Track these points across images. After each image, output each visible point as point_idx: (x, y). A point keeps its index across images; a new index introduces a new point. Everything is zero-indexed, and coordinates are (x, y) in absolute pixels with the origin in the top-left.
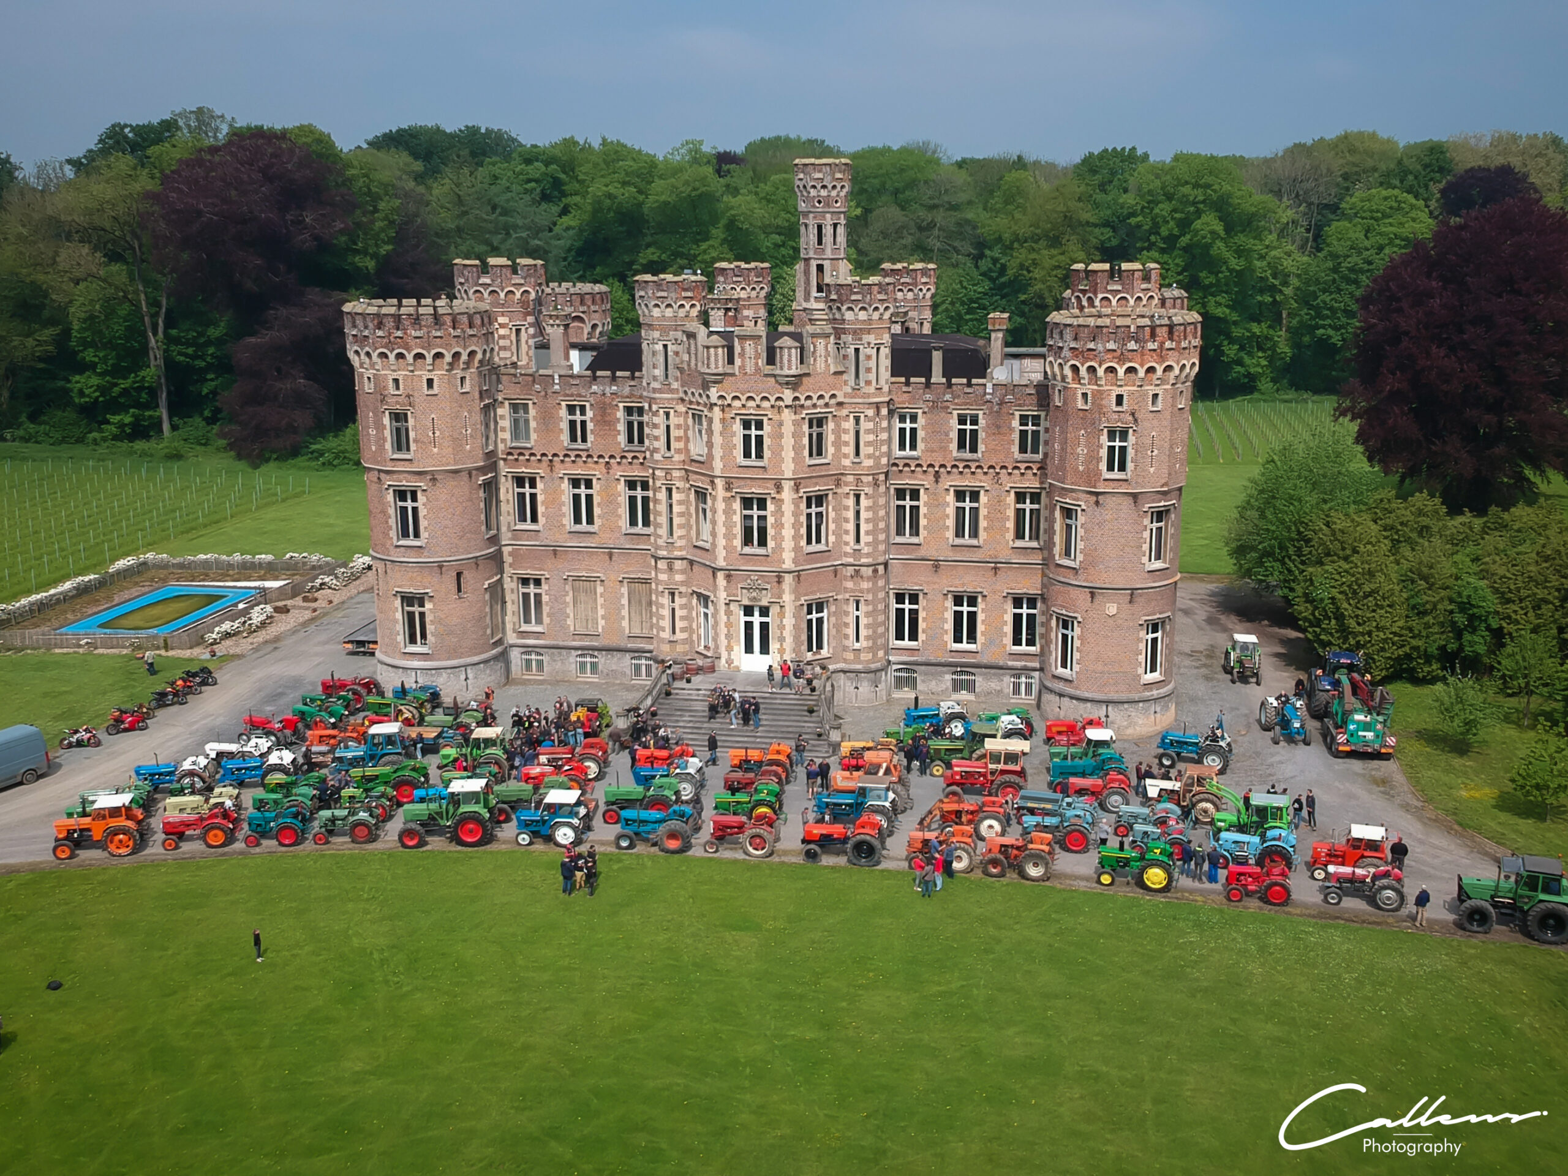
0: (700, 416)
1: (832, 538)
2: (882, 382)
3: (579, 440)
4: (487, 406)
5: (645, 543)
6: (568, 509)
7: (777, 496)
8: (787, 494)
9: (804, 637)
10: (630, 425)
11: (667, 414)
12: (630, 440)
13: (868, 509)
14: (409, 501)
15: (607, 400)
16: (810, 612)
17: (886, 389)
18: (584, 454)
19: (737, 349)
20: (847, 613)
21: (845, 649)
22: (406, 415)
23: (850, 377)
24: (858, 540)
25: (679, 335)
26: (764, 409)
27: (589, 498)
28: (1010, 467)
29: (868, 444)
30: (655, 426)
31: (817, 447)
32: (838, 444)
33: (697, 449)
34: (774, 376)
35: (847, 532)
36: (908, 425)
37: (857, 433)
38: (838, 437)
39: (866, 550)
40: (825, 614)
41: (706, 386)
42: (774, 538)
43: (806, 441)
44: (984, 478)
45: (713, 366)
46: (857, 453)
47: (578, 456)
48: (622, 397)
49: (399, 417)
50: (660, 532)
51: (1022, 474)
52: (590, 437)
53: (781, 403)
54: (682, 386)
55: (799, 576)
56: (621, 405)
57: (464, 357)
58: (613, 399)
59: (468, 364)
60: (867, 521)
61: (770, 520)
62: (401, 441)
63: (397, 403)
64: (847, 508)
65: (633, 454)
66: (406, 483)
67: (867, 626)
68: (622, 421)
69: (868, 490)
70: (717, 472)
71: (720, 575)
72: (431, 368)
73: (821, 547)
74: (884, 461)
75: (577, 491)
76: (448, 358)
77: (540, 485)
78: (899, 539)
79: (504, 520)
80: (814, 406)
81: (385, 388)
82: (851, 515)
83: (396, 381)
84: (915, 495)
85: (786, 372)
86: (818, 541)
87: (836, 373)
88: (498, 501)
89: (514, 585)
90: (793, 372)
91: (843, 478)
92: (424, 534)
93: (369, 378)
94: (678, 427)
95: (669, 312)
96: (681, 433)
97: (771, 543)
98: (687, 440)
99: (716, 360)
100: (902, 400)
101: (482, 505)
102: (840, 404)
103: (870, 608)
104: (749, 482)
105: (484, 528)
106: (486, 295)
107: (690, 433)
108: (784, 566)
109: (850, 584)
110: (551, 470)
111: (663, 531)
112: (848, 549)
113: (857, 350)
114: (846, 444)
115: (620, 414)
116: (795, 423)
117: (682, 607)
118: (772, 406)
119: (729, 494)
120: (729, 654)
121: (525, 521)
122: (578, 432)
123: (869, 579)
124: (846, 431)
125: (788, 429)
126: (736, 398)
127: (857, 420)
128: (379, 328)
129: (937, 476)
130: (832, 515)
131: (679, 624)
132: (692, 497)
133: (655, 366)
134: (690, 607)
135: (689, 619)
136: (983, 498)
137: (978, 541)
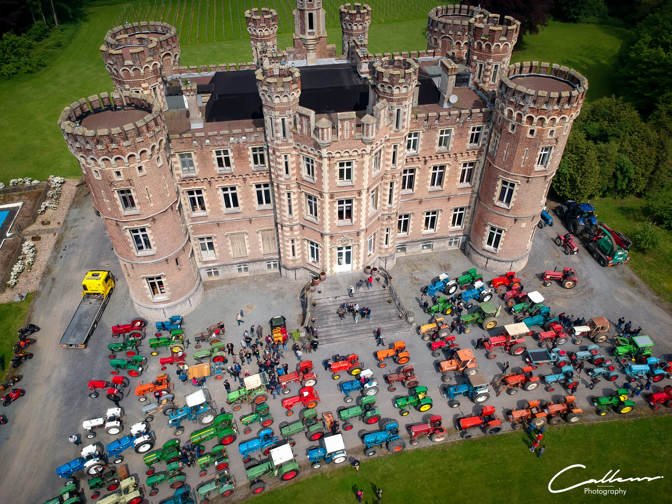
0: (309, 159)
1: (378, 205)
2: (408, 123)
3: (225, 166)
5: (269, 213)
6: (222, 202)
7: (359, 198)
10: (255, 156)
11: (286, 157)
12: (256, 162)
13: (397, 188)
14: (140, 233)
15: (241, 146)
17: (409, 126)
18: (230, 176)
19: (340, 126)
20: (382, 235)
21: (381, 248)
22: (129, 190)
23: (394, 125)
24: (390, 203)
26: (354, 156)
27: (234, 195)
28: (464, 153)
30: (279, 164)
32: (384, 160)
34: (362, 139)
35: (386, 200)
36: (412, 138)
37: (395, 153)
38: (384, 157)
39: (395, 207)
40: (372, 238)
41: (317, 147)
42: (356, 217)
44: (449, 159)
45: (325, 139)
46: (393, 163)
47: (226, 177)
48: (250, 143)
49: (124, 192)
50: (284, 214)
51: (468, 155)
52: (233, 166)
54: (296, 141)
58: (245, 145)
59: (159, 149)
60: (396, 194)
61: (354, 209)
62: (128, 204)
63: (122, 185)
64: (386, 190)
65: (260, 172)
66: (137, 226)
67: (392, 238)
68: (250, 155)
69: (398, 180)
70: (325, 191)
71: (327, 237)
72: (139, 160)
74: (405, 162)
76: (149, 152)
77: (204, 193)
78: (403, 192)
79: (186, 213)
80: (378, 147)
81: (110, 177)
82: (388, 192)
83: (118, 173)
84: (412, 171)
87: (388, 126)
89: (196, 242)
92: (153, 246)
93: (96, 171)
94: (293, 163)
96: (295, 166)
97: (354, 219)
98: (299, 169)
100: (412, 127)
101: (180, 219)
103: (394, 230)
104: (343, 193)
107: (302, 166)
108: (361, 228)
109: (385, 223)
110: (210, 186)
111: (287, 214)
112: (386, 208)
113: (399, 110)
114: (389, 159)
116: (370, 160)
117: (298, 245)
118: (359, 155)
119: (332, 200)
121: (197, 210)
122: (223, 163)
123: (394, 218)
124: (389, 154)
125: (366, 165)
126: (337, 153)
127: (395, 147)
129: (426, 162)
130: (379, 194)
131: (297, 252)
132: (303, 196)
133: (277, 132)
134: (303, 245)
135: (302, 249)
136: (448, 169)
137: (442, 187)
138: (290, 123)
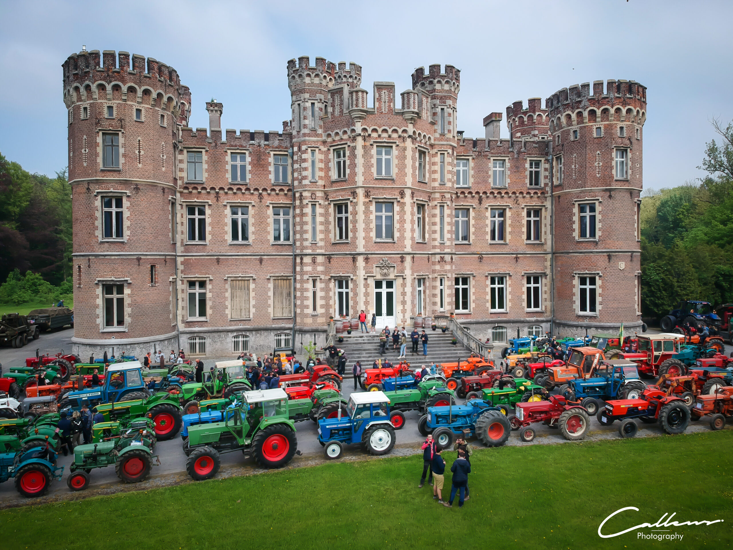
0: (340, 150)
1: (428, 236)
3: (239, 178)
4: (175, 146)
5: (287, 251)
6: (228, 230)
7: (401, 201)
8: (408, 199)
10: (277, 168)
11: (313, 153)
12: (277, 179)
13: (449, 216)
14: (114, 206)
15: (262, 150)
16: (419, 285)
18: (243, 188)
19: (376, 95)
20: (435, 288)
21: (434, 312)
22: (117, 135)
23: (439, 127)
25: (322, 97)
26: (393, 139)
27: (245, 222)
28: (525, 193)
29: (448, 173)
30: (305, 160)
34: (403, 114)
36: (462, 168)
37: (442, 165)
39: (446, 244)
40: (422, 288)
41: (350, 124)
42: (399, 230)
43: (418, 165)
44: (508, 200)
46: (442, 178)
47: (238, 189)
48: (273, 147)
50: (305, 237)
51: (531, 197)
52: (248, 176)
54: (325, 131)
55: (413, 257)
56: (272, 153)
57: (165, 99)
58: (266, 149)
59: (166, 106)
60: (448, 224)
63: (111, 125)
65: (280, 188)
66: (113, 190)
67: (448, 296)
68: (272, 164)
69: (449, 203)
71: (360, 259)
72: (140, 100)
73: (421, 241)
75: (235, 217)
76: (154, 95)
77: (207, 212)
78: (457, 242)
79: (179, 237)
80: (421, 141)
81: (100, 113)
82: (439, 220)
83: (110, 108)
84: (465, 213)
85: (412, 110)
87: (431, 123)
88: (176, 223)
89: (184, 287)
90: (416, 110)
91: (433, 196)
92: (125, 233)
93: (85, 109)
94: (321, 160)
95: (317, 81)
96: (322, 165)
97: (397, 235)
98: (329, 169)
99: (363, 101)
100: (460, 151)
102: (432, 146)
103: (450, 283)
104: (381, 190)
105: (170, 235)
108: (405, 250)
109: (437, 267)
110: (217, 200)
111: (308, 236)
113: (442, 109)
115: (271, 160)
116: (413, 150)
117: (322, 290)
118: (400, 137)
119: (367, 200)
121: (194, 238)
122: (238, 173)
123: (449, 263)
125: (409, 153)
126: (374, 130)
127: (443, 156)
129: (480, 200)
130: (427, 219)
131: (320, 302)
132: (331, 209)
133: (305, 118)
134: (327, 290)
135: (327, 298)
136: (508, 213)
137: (505, 241)
138: (321, 109)
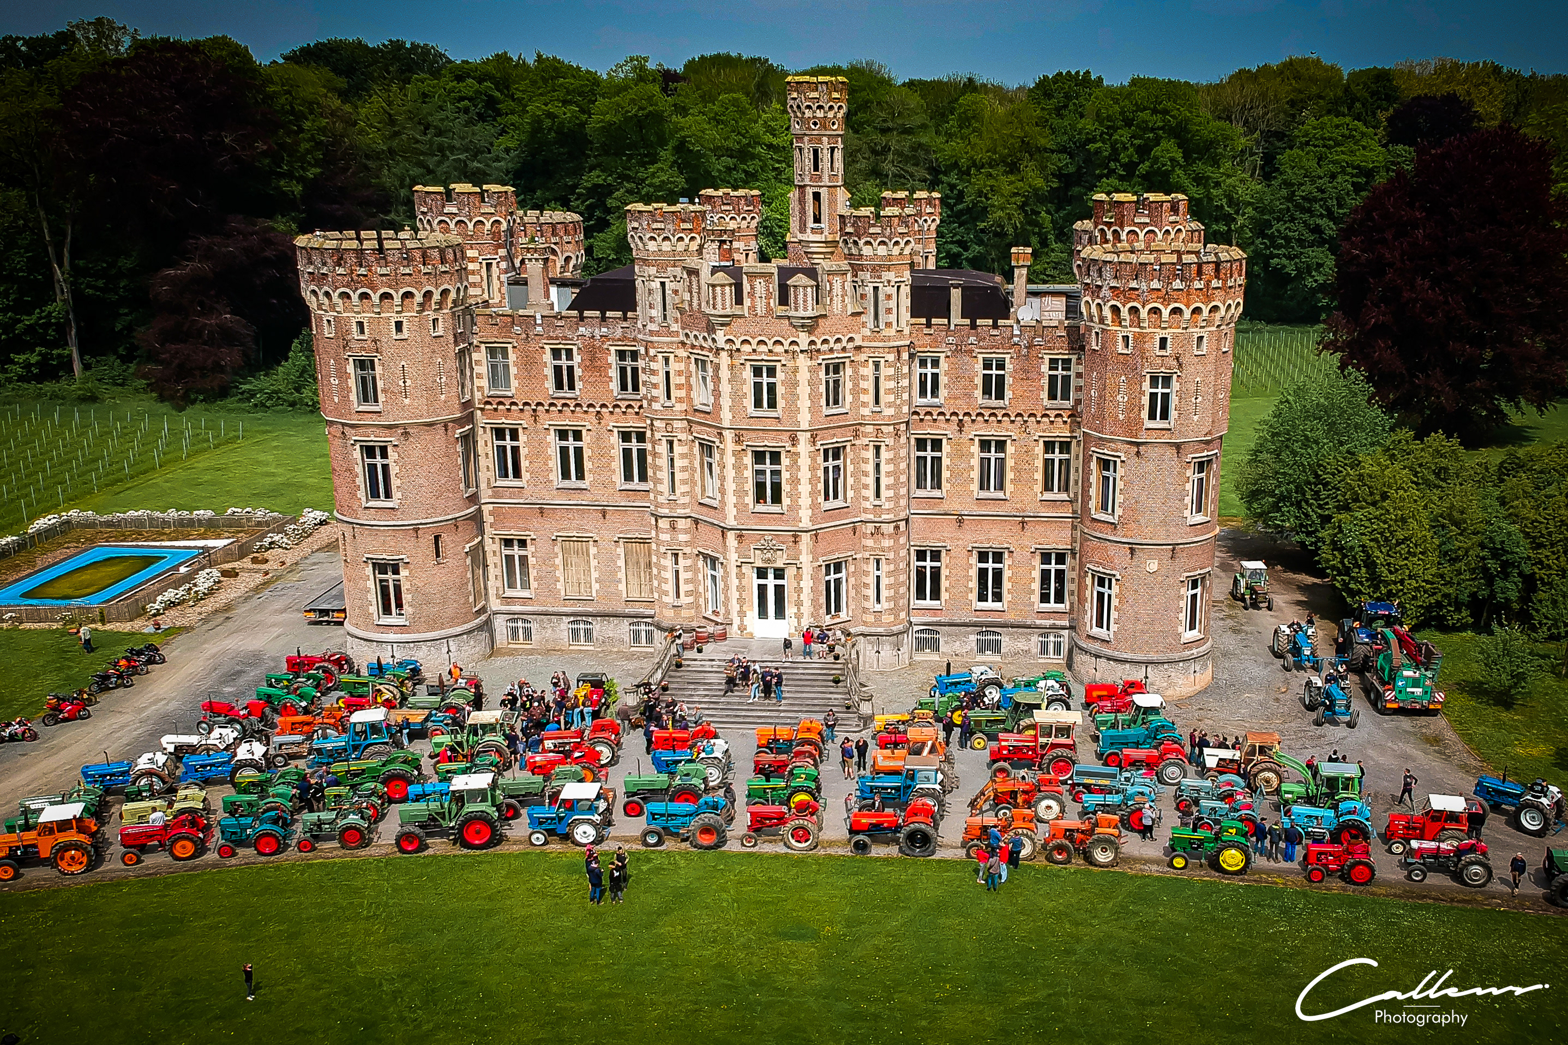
0: (704, 362)
1: (850, 494)
2: (903, 323)
3: (566, 387)
4: (462, 352)
5: (642, 500)
6: (555, 463)
8: (804, 447)
9: (823, 600)
10: (623, 370)
11: (667, 360)
12: (624, 387)
13: (889, 461)
14: (378, 457)
16: (828, 573)
17: (907, 331)
19: (746, 287)
20: (866, 573)
21: (865, 610)
22: (372, 362)
23: (869, 318)
24: (878, 495)
25: (678, 271)
26: (777, 354)
27: (579, 451)
28: (1039, 415)
29: (888, 392)
30: (653, 372)
31: (834, 396)
32: (856, 391)
33: (702, 397)
34: (789, 318)
35: (866, 487)
36: (929, 370)
37: (877, 379)
38: (856, 385)
39: (887, 506)
40: (843, 575)
41: (711, 329)
42: (790, 496)
43: (822, 389)
44: (1011, 426)
45: (719, 306)
46: (877, 401)
47: (565, 405)
48: (613, 340)
49: (364, 365)
50: (660, 488)
51: (1051, 422)
52: (579, 385)
53: (796, 348)
54: (683, 328)
55: (817, 535)
56: (613, 349)
57: (436, 297)
59: (441, 304)
60: (888, 474)
61: (785, 475)
62: (368, 391)
63: (363, 349)
64: (865, 461)
65: (627, 403)
66: (374, 438)
67: (889, 587)
68: (614, 366)
69: (890, 441)
70: (726, 424)
71: (731, 536)
72: (399, 309)
73: (839, 503)
74: (905, 409)
75: (564, 443)
76: (419, 298)
77: (522, 437)
78: (920, 493)
79: (483, 476)
80: (831, 350)
81: (348, 332)
82: (870, 468)
83: (360, 324)
84: (937, 445)
85: (801, 313)
86: (836, 497)
87: (853, 314)
88: (476, 456)
89: (496, 547)
90: (810, 313)
91: (862, 429)
92: (396, 494)
93: (329, 321)
94: (680, 373)
95: (666, 246)
96: (682, 380)
97: (786, 501)
98: (690, 388)
99: (723, 300)
100: (923, 344)
101: (460, 461)
102: (858, 348)
103: (892, 567)
104: (761, 434)
105: (462, 486)
106: (452, 226)
107: (693, 380)
108: (801, 525)
109: (870, 543)
111: (665, 487)
112: (868, 505)
113: (876, 289)
114: (865, 391)
115: (612, 359)
116: (811, 370)
117: (687, 569)
118: (786, 351)
119: (739, 448)
120: (742, 621)
121: (506, 476)
122: (564, 379)
123: (890, 536)
124: (864, 378)
125: (803, 376)
126: (745, 342)
127: (877, 366)
128: (340, 265)
129: (960, 425)
130: (850, 468)
131: (683, 587)
132: (696, 450)
133: (653, 307)
134: (694, 570)
135: (695, 581)
136: (1011, 447)
137: (1005, 493)
138: (675, 292)
